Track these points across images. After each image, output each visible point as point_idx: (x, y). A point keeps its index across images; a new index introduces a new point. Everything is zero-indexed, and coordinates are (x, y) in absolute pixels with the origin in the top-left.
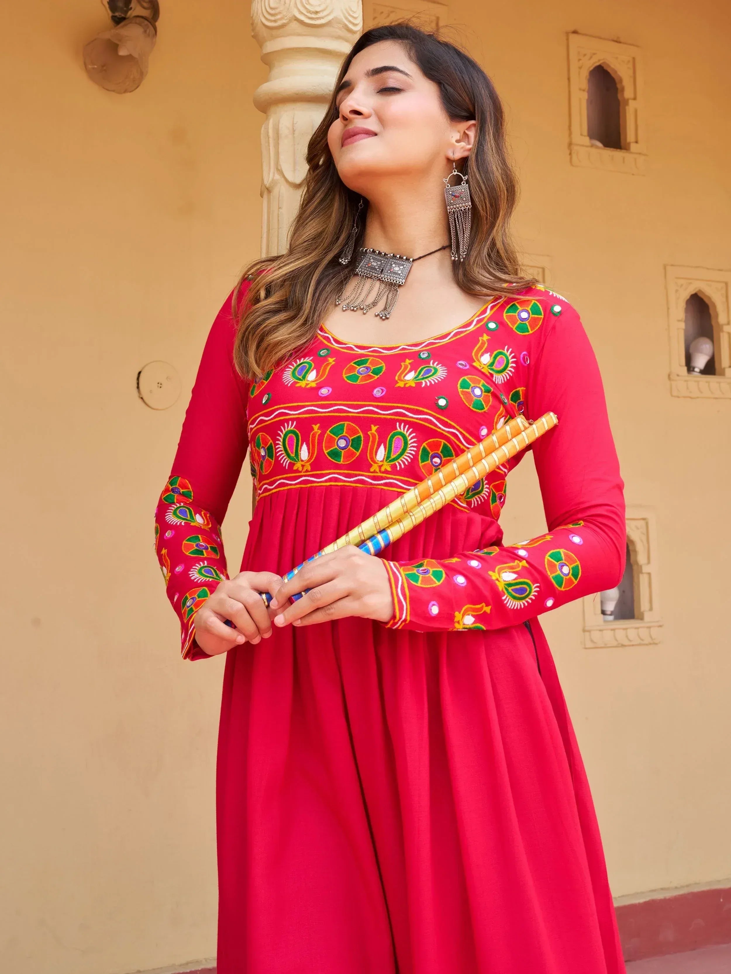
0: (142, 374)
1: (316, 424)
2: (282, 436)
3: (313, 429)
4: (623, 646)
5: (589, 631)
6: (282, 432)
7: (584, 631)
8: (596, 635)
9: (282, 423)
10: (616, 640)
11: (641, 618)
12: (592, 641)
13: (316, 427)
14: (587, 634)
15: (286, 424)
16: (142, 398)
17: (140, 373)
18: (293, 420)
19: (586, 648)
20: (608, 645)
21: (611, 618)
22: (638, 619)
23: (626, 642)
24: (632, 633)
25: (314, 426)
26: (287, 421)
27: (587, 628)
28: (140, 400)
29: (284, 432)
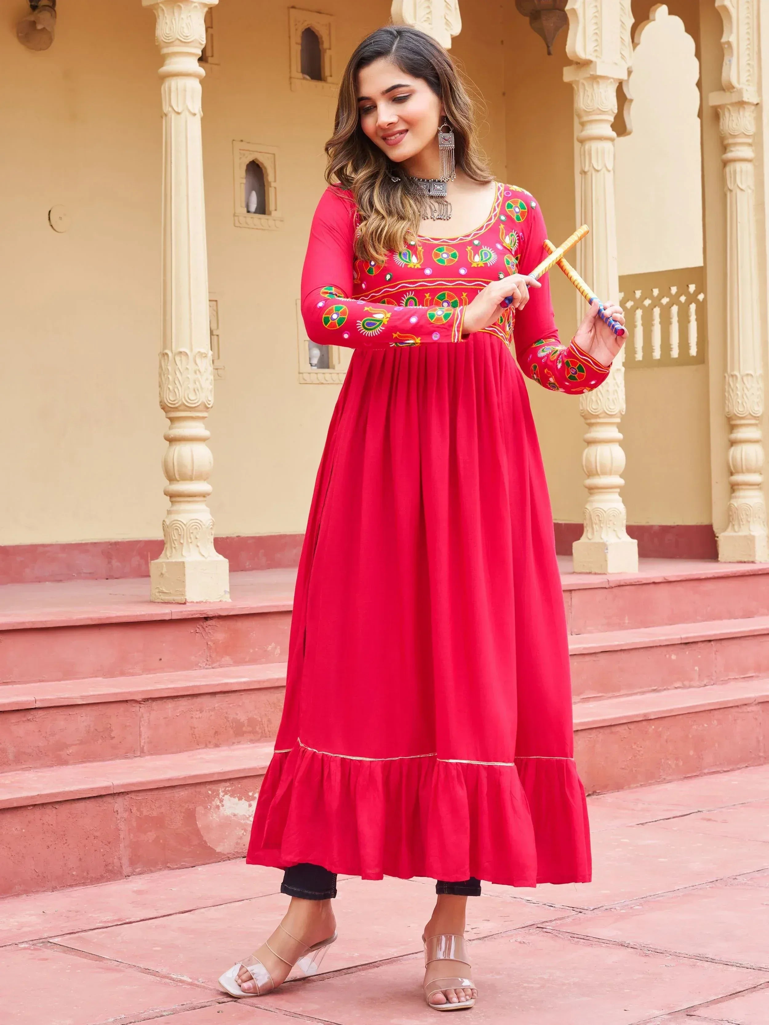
0: (51, 212)
1: (427, 293)
2: (405, 301)
3: (425, 297)
4: (322, 384)
5: (302, 373)
6: (405, 298)
7: (299, 373)
8: (306, 376)
9: (405, 292)
10: (319, 380)
11: (334, 368)
12: (304, 379)
13: (427, 295)
14: (301, 375)
15: (407, 293)
16: (51, 226)
17: (50, 211)
18: (412, 290)
19: (300, 383)
20: (314, 383)
21: (315, 368)
22: (331, 368)
23: (324, 381)
24: (328, 376)
25: (426, 294)
26: (408, 291)
27: (301, 371)
28: (50, 227)
29: (406, 298)
